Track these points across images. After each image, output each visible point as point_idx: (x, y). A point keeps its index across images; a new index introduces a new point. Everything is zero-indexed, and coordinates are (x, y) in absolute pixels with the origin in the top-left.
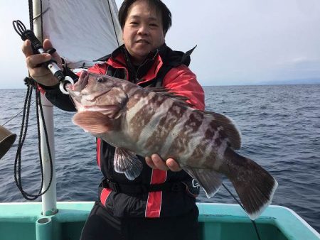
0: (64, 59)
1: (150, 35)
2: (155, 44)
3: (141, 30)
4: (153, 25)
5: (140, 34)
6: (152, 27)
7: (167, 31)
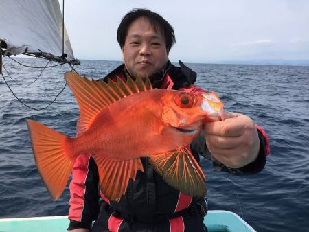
0: (6, 41)
1: (152, 55)
2: (158, 64)
3: (143, 50)
4: (156, 44)
5: (142, 54)
6: (154, 46)
7: (170, 50)
